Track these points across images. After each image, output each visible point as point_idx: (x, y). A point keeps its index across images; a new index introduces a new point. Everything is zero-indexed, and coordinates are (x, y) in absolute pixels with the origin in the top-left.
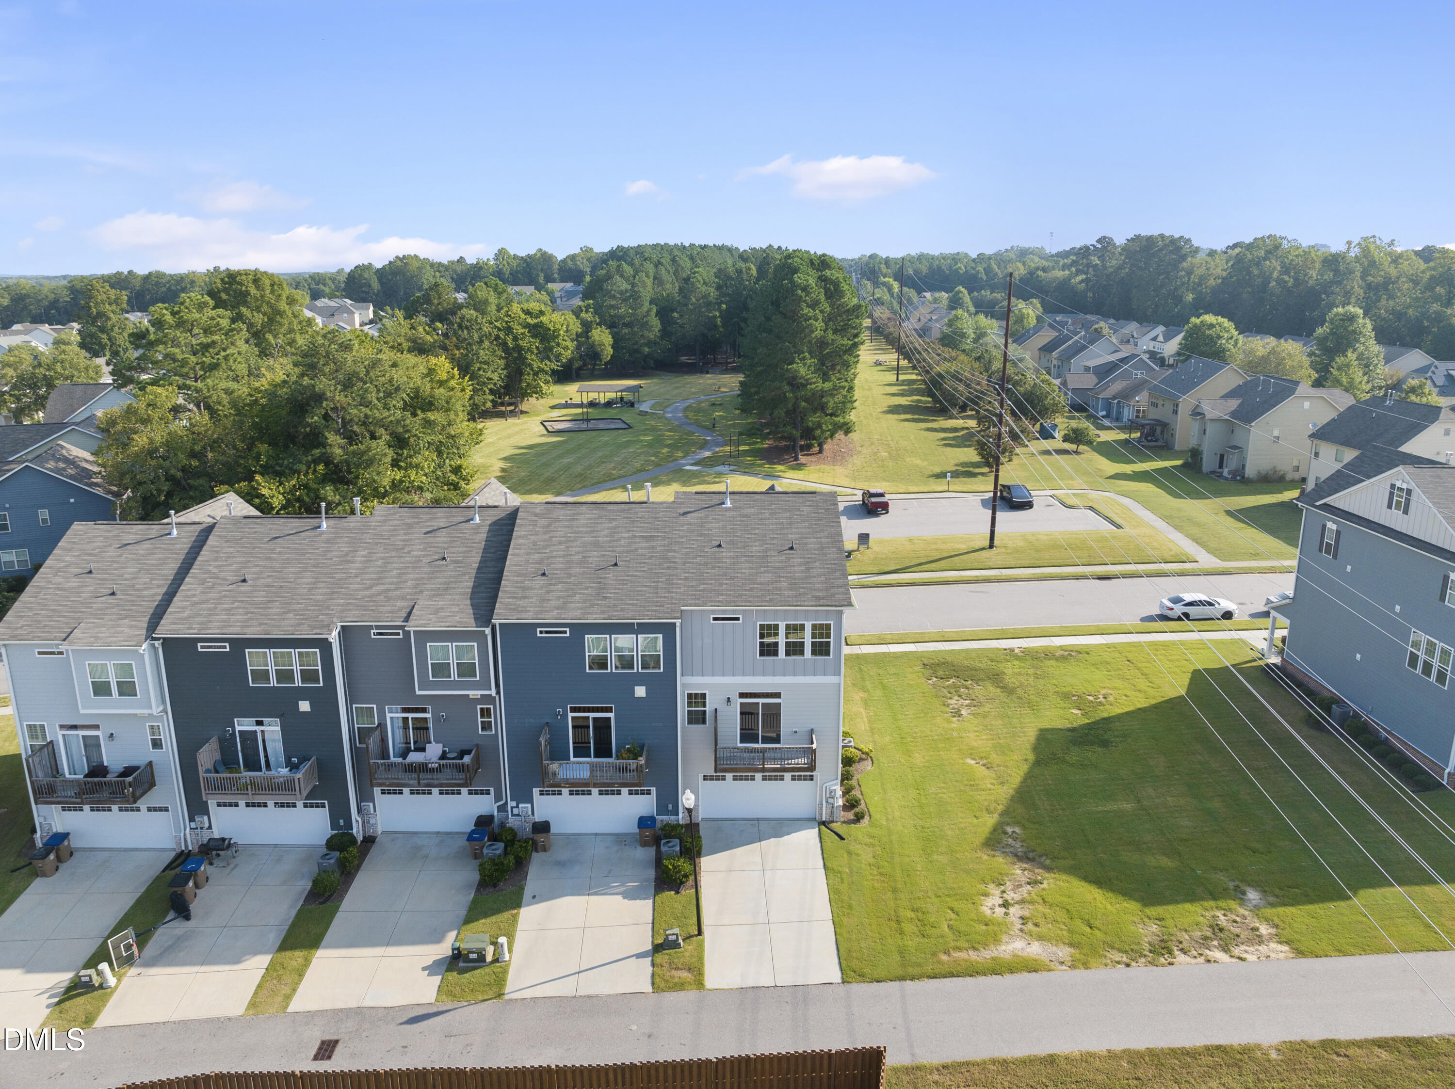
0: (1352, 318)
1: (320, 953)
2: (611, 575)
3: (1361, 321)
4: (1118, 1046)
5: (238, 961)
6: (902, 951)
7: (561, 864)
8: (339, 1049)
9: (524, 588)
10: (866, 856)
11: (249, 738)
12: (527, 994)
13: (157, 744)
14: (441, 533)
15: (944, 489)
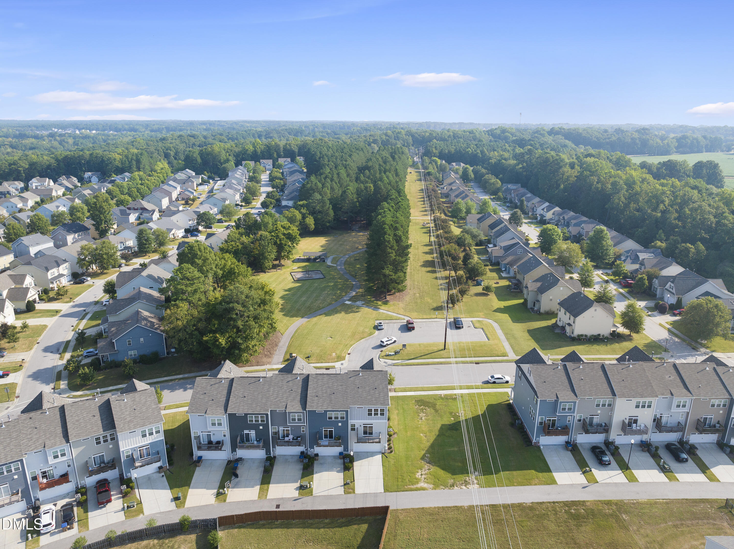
1: (271, 486)
2: (333, 396)
3: (606, 232)
4: (436, 506)
5: (253, 487)
6: (398, 486)
7: (321, 464)
8: (280, 506)
9: (313, 400)
10: (392, 462)
11: (248, 435)
12: (318, 495)
13: (225, 436)
14: (291, 382)
15: (435, 316)
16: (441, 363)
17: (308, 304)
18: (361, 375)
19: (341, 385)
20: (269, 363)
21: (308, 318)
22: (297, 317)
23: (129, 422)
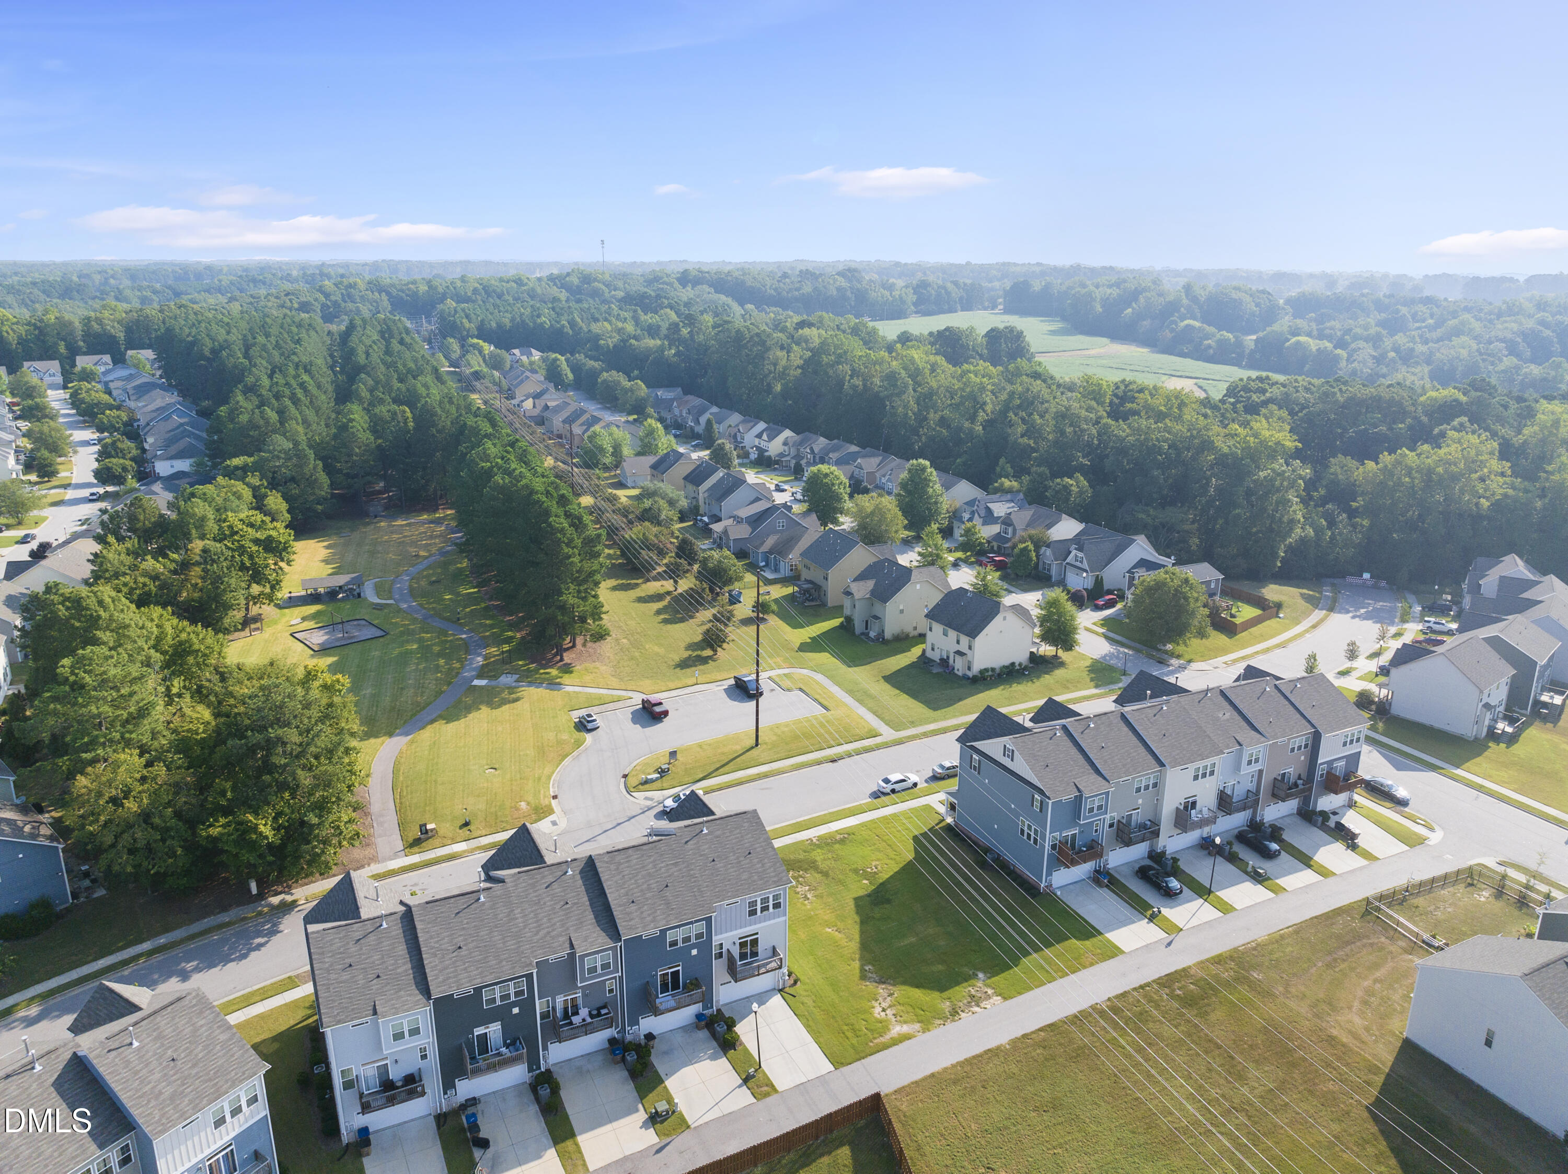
0: (923, 469)
1: (580, 1139)
2: (668, 893)
3: (929, 470)
4: (954, 1062)
5: (540, 1157)
6: (853, 1046)
7: (666, 1053)
9: (628, 914)
10: (809, 1002)
11: (484, 1038)
12: (701, 1122)
13: (424, 1057)
14: (555, 885)
15: (694, 680)
16: (766, 776)
17: (386, 701)
18: (705, 831)
19: (676, 864)
20: (374, 859)
21: (407, 734)
22: (376, 737)
23: (172, 1098)
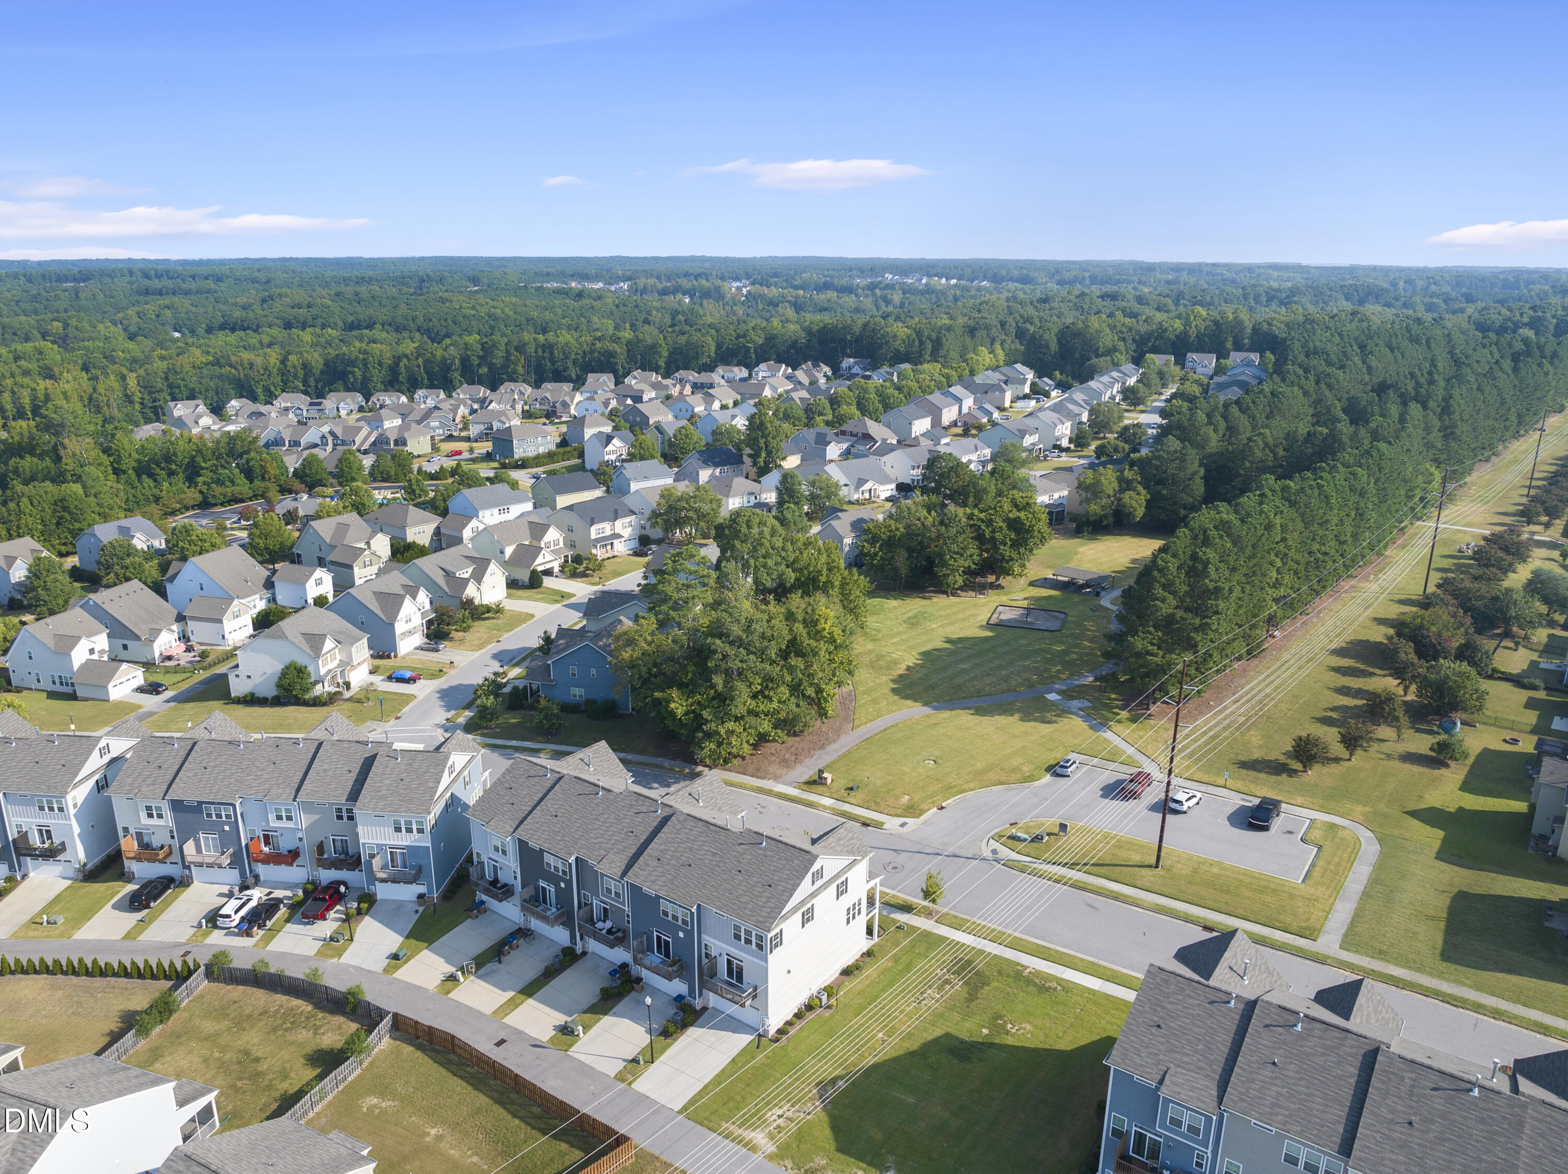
1: (530, 1001)
2: (684, 870)
5: (505, 990)
6: (715, 1113)
7: (634, 1001)
8: (500, 1047)
9: (648, 864)
10: (758, 1061)
11: (544, 890)
12: (576, 1055)
13: (515, 878)
14: (640, 816)
15: (1222, 782)
17: (964, 679)
18: (763, 845)
19: (714, 854)
20: (776, 778)
21: (936, 708)
23: (380, 797)
